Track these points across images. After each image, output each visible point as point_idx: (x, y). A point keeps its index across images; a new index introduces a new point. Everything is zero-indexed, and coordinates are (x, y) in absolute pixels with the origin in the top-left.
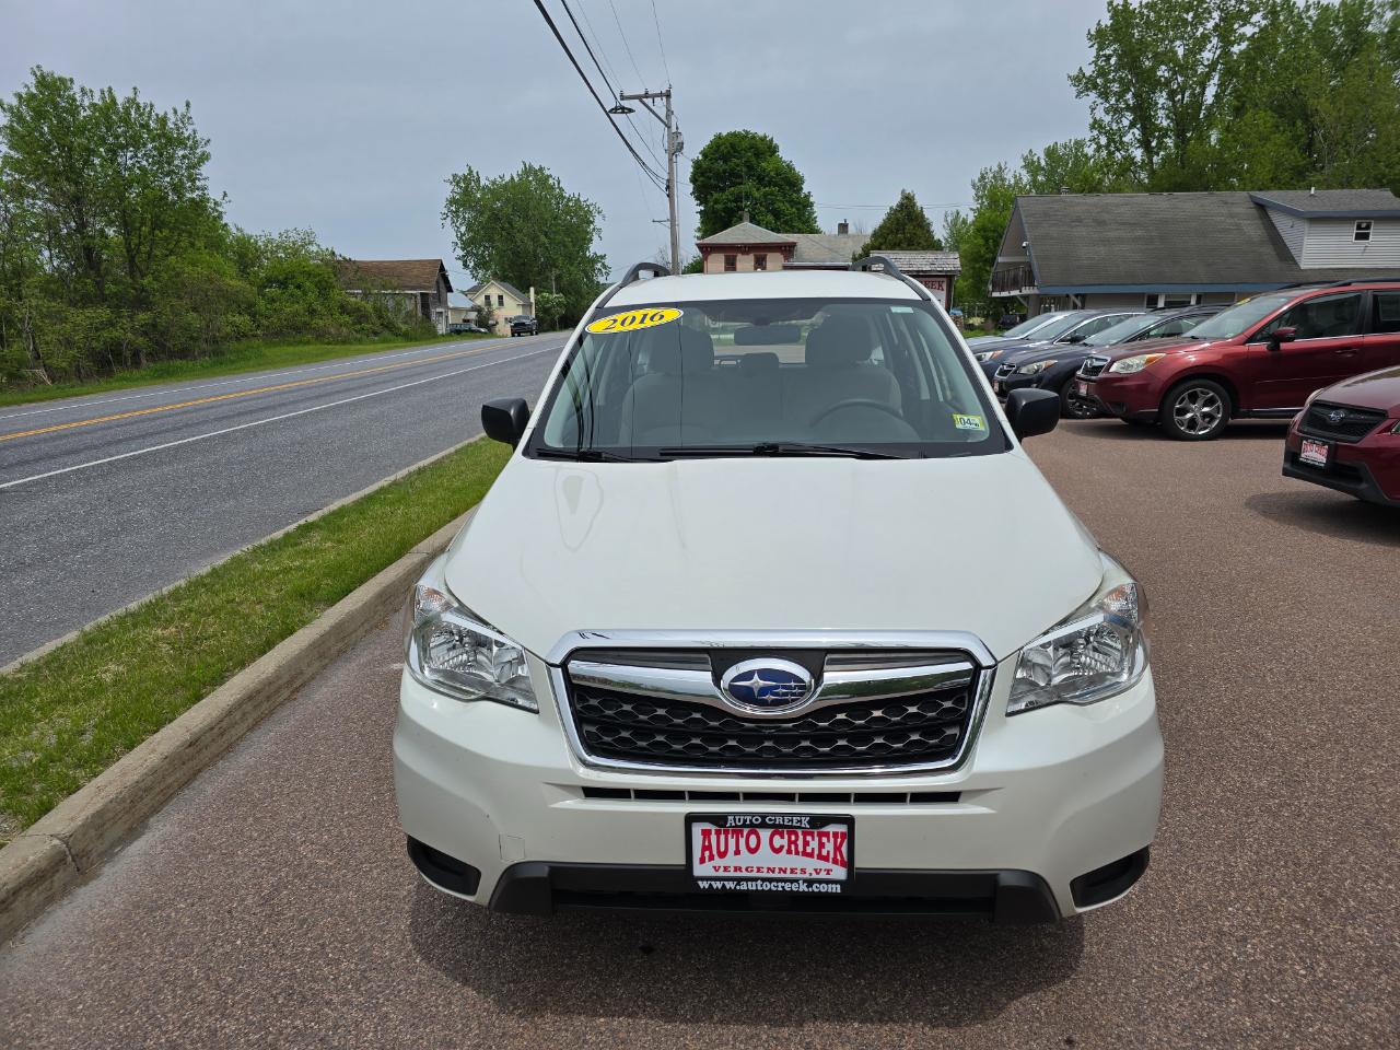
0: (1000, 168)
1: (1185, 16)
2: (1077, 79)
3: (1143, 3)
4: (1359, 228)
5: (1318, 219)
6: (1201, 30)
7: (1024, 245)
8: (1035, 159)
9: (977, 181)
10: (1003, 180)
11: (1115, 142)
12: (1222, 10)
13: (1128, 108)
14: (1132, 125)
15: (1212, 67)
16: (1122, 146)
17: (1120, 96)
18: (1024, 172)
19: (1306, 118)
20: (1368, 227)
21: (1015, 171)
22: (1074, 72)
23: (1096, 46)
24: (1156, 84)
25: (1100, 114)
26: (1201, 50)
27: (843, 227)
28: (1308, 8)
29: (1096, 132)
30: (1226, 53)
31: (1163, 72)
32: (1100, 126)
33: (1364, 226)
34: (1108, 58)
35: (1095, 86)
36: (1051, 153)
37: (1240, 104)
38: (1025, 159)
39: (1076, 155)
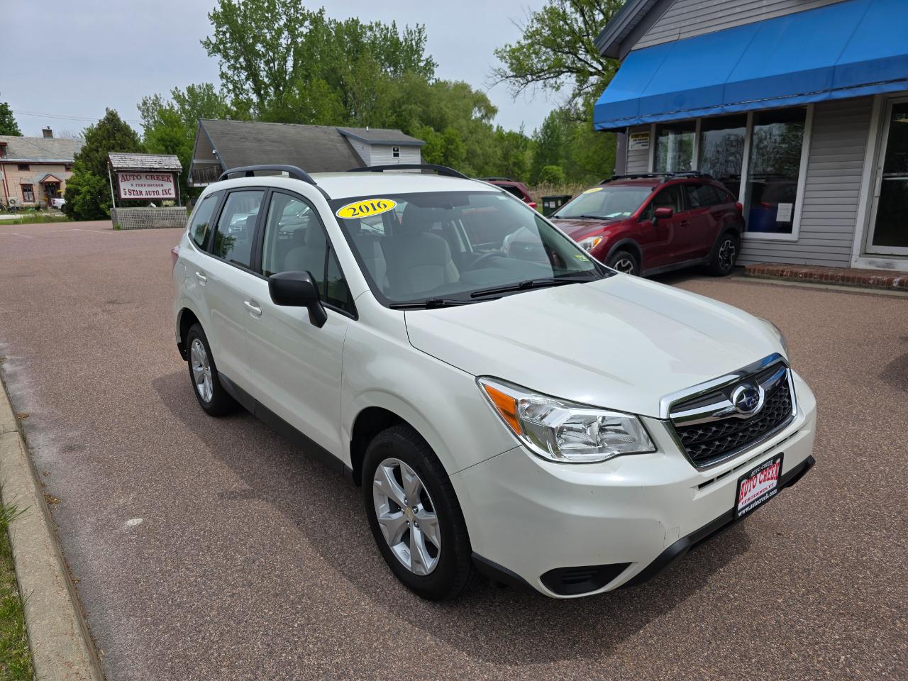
0: (157, 98)
1: (267, 15)
2: (207, 44)
3: (241, 2)
4: (394, 150)
5: (376, 145)
6: (277, 25)
7: (214, 152)
8: (181, 94)
9: (141, 105)
10: (161, 106)
11: (239, 89)
12: (287, 15)
13: (242, 67)
14: (247, 79)
15: (288, 49)
16: (242, 91)
17: (236, 59)
18: (174, 102)
19: (342, 87)
20: (398, 150)
21: (167, 101)
22: (204, 39)
23: (215, 24)
24: (257, 55)
25: (225, 69)
26: (279, 39)
27: (48, 133)
28: (330, 22)
29: (224, 81)
30: (294, 42)
31: (259, 47)
32: (226, 77)
33: (396, 149)
34: (224, 33)
35: (219, 51)
36: (191, 90)
37: (307, 74)
38: (173, 93)
39: (208, 94)
